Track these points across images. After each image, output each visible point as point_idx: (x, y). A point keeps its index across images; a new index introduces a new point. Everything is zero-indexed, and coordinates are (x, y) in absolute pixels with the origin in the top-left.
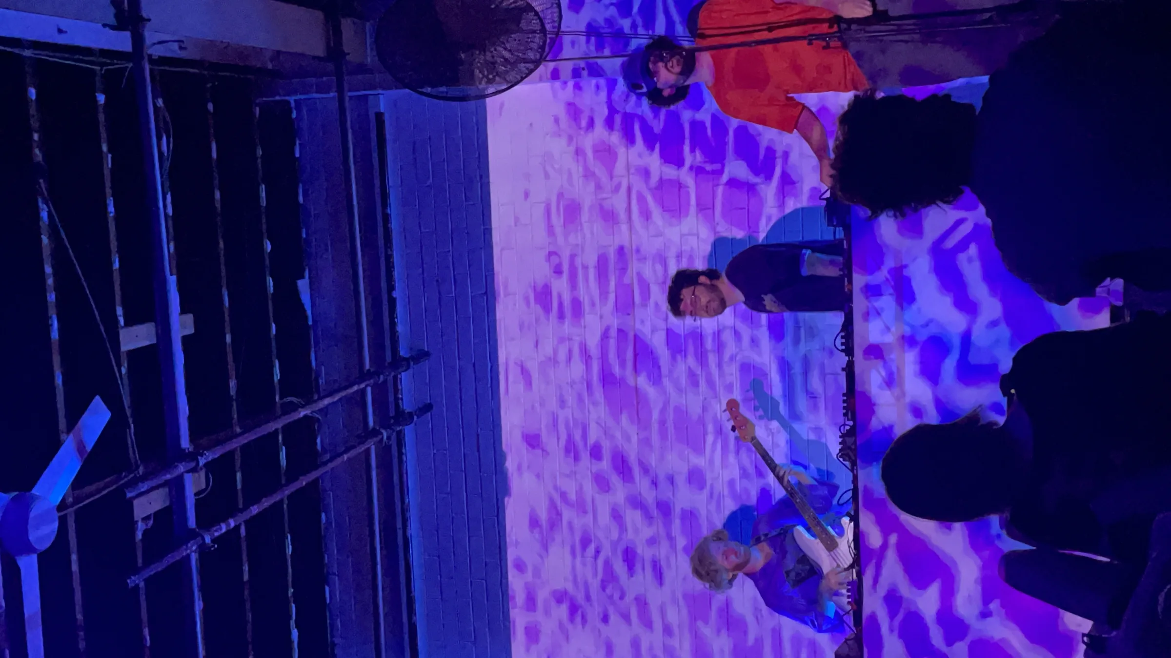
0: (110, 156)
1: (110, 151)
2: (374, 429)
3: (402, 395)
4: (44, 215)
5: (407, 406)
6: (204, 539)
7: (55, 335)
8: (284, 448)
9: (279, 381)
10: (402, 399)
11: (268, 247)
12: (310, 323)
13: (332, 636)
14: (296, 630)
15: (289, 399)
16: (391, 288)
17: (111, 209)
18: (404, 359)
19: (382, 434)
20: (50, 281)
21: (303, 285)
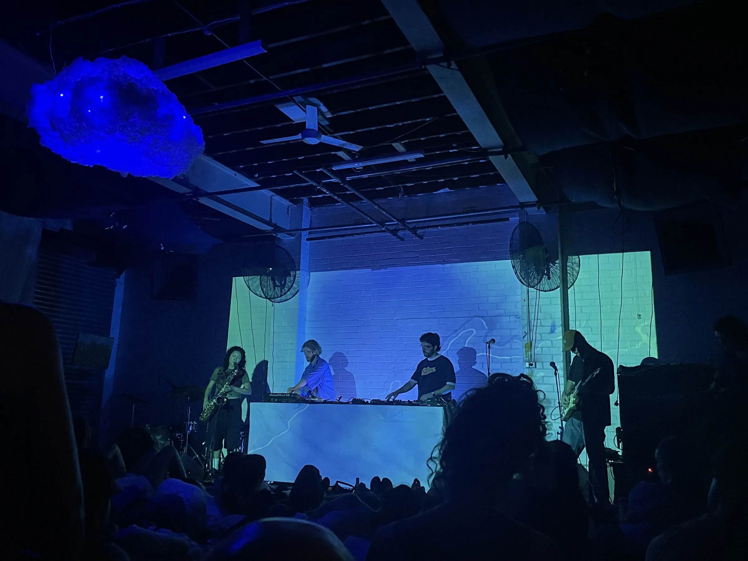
0: (461, 134)
1: (462, 133)
2: (385, 225)
3: (403, 231)
4: (428, 119)
5: (400, 233)
6: (318, 186)
7: (388, 126)
8: (383, 189)
9: (406, 185)
10: (401, 232)
11: (456, 179)
12: (434, 193)
13: (325, 206)
14: (322, 196)
15: (402, 189)
16: (441, 226)
17: (441, 136)
18: (416, 232)
19: (383, 228)
20: (406, 123)
21: (447, 190)
